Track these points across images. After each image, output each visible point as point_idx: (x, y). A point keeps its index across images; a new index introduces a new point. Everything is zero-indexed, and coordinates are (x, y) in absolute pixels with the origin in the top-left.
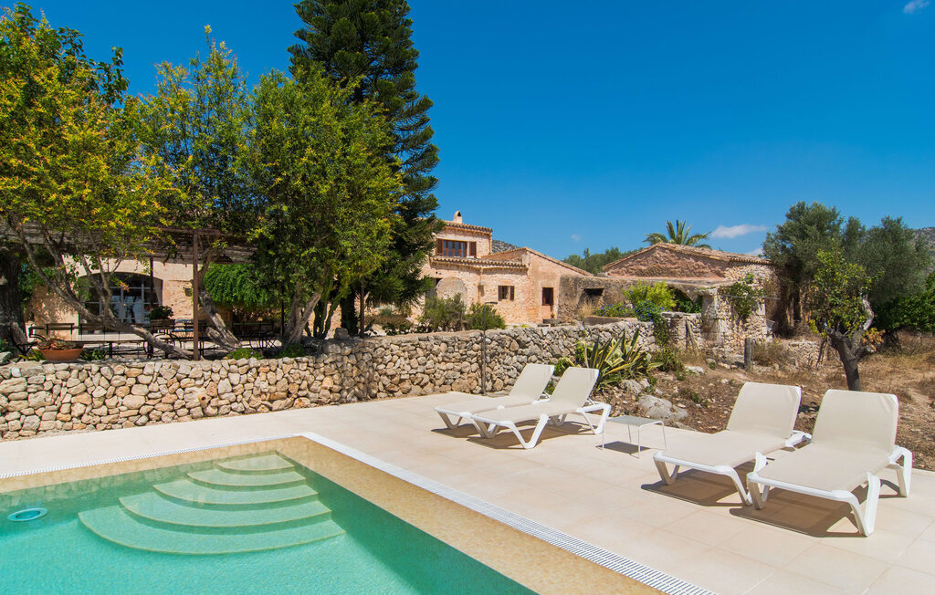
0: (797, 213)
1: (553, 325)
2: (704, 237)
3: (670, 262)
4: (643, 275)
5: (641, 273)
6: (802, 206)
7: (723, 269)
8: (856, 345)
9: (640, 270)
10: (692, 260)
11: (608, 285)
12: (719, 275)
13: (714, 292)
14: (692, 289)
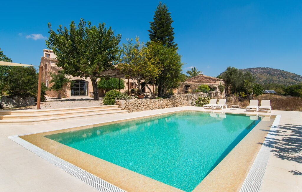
0: (229, 69)
1: (180, 94)
2: (201, 72)
3: (203, 79)
4: (197, 82)
5: (196, 82)
6: (230, 67)
7: (216, 82)
8: (251, 97)
9: (196, 81)
10: (208, 79)
11: (191, 85)
12: (215, 83)
13: (217, 87)
14: (212, 86)
